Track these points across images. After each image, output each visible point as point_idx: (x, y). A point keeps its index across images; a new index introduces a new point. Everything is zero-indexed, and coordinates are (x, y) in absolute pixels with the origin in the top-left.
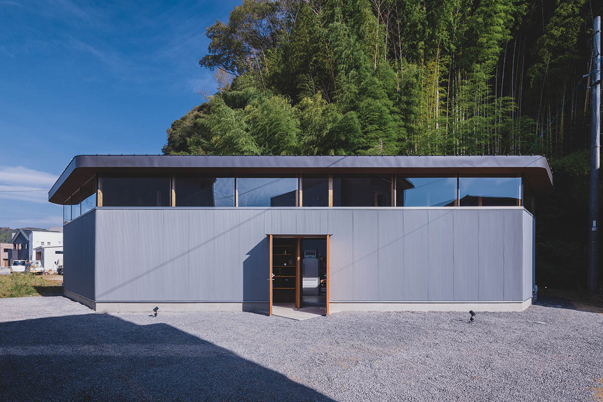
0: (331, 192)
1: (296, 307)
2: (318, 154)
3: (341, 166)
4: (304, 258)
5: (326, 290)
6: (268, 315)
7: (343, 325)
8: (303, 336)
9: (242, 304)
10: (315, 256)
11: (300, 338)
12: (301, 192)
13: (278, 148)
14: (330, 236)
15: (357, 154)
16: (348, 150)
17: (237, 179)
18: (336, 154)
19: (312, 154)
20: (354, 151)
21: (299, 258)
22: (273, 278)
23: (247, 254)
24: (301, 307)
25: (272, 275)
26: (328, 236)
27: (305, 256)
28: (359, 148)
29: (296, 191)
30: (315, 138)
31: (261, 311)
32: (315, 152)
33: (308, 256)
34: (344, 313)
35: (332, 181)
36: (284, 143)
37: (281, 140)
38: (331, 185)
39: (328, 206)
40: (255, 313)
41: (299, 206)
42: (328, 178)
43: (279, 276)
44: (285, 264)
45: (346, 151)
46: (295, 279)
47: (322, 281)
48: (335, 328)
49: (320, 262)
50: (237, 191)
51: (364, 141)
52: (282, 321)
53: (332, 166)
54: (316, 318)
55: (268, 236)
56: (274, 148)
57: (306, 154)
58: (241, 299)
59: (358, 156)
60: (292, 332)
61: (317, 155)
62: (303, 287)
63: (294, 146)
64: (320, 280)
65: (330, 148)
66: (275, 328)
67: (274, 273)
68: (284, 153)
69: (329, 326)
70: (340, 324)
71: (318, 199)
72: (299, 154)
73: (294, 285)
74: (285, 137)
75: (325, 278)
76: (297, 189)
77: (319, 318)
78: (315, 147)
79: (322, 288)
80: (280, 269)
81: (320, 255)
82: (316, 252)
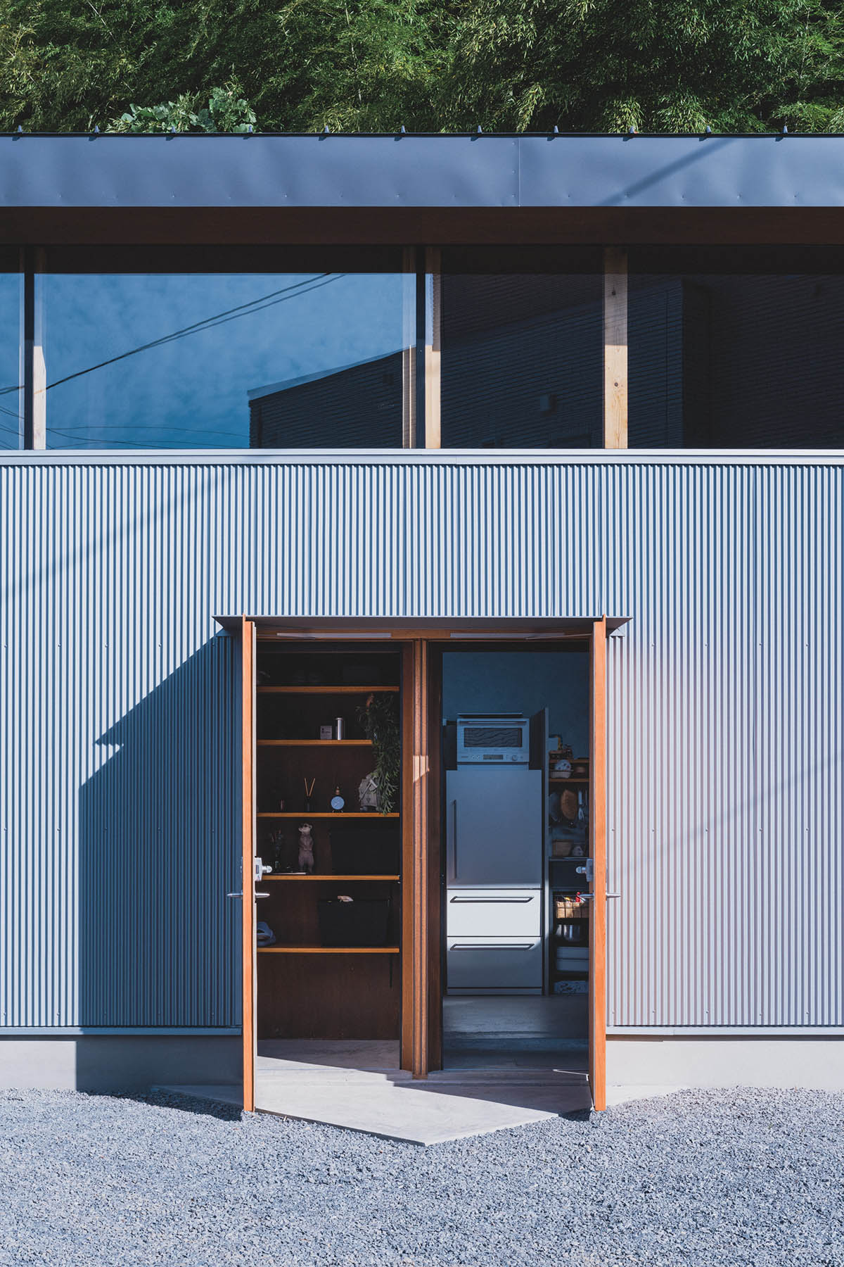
0: (616, 360)
1: (405, 1064)
2: (543, 125)
3: (679, 201)
4: (453, 765)
5: (588, 960)
6: (231, 1112)
7: (691, 1170)
8: (444, 1236)
9: (72, 1045)
10: (523, 754)
11: (426, 1250)
12: (433, 359)
13: (298, 90)
14: (612, 625)
15: (777, 129)
16: (724, 105)
17: (39, 278)
18: (653, 128)
19: (506, 129)
20: (764, 109)
21: (420, 766)
22: (260, 886)
23: (105, 740)
24: (434, 1064)
25: (253, 868)
26: (599, 629)
27: (465, 753)
28: (792, 93)
29: (398, 356)
30: (525, 29)
31: (187, 1091)
32: (526, 113)
33: (477, 754)
34: (697, 1101)
35: (624, 297)
36: (335, 57)
37: (319, 40)
38: (616, 316)
39: (601, 445)
40: (151, 1101)
41: (420, 443)
42: (603, 273)
43: (301, 876)
44: (338, 803)
45: (711, 112)
46: (393, 894)
47: (566, 909)
48: (644, 1188)
49: (555, 787)
50: (38, 352)
51: (826, 48)
52: (319, 1147)
53: (626, 203)
54: (528, 1128)
55: (232, 626)
56: (273, 94)
57: (467, 125)
58: (70, 1016)
59: (780, 136)
60: (376, 1213)
61: (534, 130)
62: (450, 943)
63: (397, 79)
64: (557, 897)
65: (618, 90)
66: (272, 1190)
67: (265, 852)
68: (334, 118)
69: (605, 1181)
70: (675, 1169)
71: (544, 404)
72: (424, 126)
73: (392, 931)
74: (342, 26)
75: (582, 885)
76: (410, 342)
77: (542, 1131)
78: (527, 84)
79: (564, 952)
80: (306, 830)
81: (551, 745)
82: (526, 730)
